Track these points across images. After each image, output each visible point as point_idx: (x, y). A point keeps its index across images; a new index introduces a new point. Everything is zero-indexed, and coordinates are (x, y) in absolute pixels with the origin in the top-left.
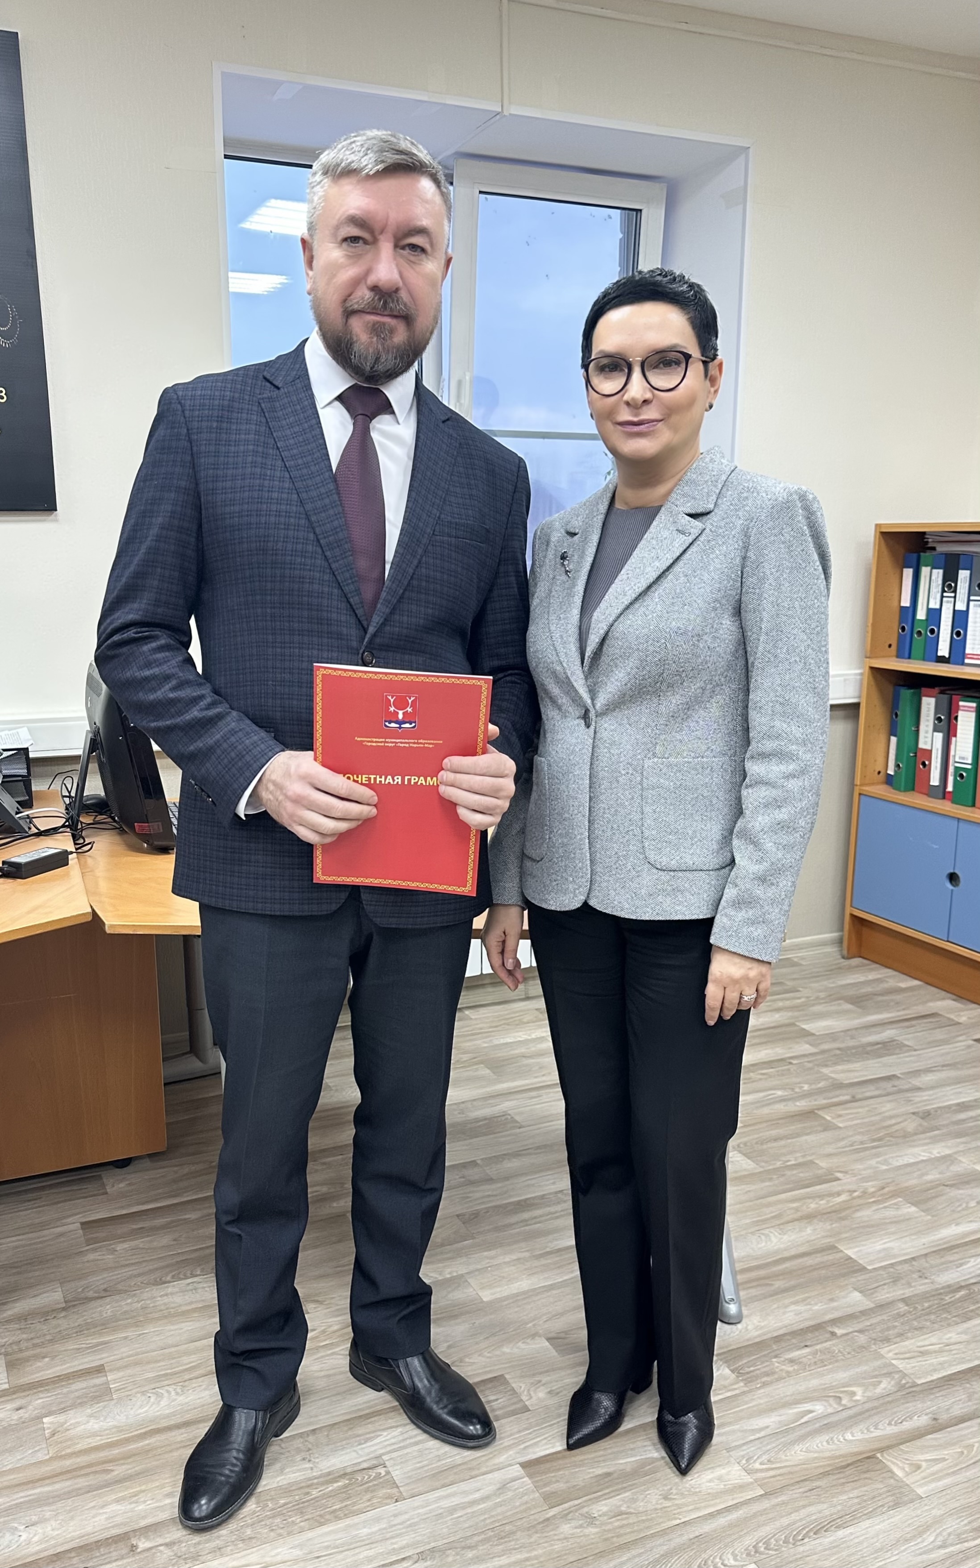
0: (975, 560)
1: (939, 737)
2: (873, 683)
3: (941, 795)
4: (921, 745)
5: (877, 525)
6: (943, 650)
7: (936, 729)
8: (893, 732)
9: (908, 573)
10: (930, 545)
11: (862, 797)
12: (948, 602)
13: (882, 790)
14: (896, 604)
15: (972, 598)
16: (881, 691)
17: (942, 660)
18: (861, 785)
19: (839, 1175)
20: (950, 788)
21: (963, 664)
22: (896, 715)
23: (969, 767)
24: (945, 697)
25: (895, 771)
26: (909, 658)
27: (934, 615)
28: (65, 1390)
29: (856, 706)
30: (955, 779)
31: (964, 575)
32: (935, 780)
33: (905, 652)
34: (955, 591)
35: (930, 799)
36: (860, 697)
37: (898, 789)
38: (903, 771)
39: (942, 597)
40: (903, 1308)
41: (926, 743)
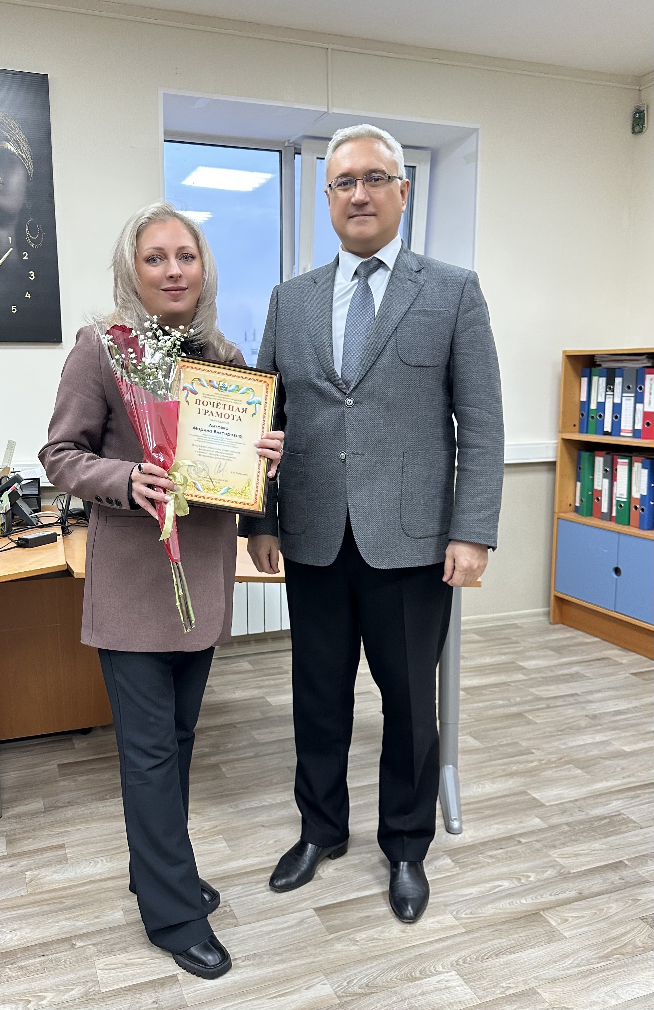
0: (625, 372)
1: (606, 482)
2: (564, 448)
3: (609, 518)
4: (596, 487)
5: (564, 352)
6: (608, 427)
7: (604, 477)
8: (578, 479)
9: (585, 381)
10: (597, 363)
11: (560, 520)
12: (609, 398)
13: (572, 516)
14: (577, 400)
15: (624, 395)
16: (570, 453)
17: (607, 434)
18: (559, 513)
19: (533, 751)
20: (614, 514)
21: (620, 436)
22: (580, 468)
23: (625, 500)
24: (609, 457)
25: (580, 504)
26: (587, 432)
27: (601, 406)
28: (40, 857)
29: (554, 463)
30: (617, 509)
31: (618, 381)
32: (605, 509)
33: (584, 429)
34: (613, 391)
35: (602, 521)
36: (556, 457)
37: (582, 515)
38: (585, 504)
39: (606, 395)
40: (566, 828)
41: (598, 486)
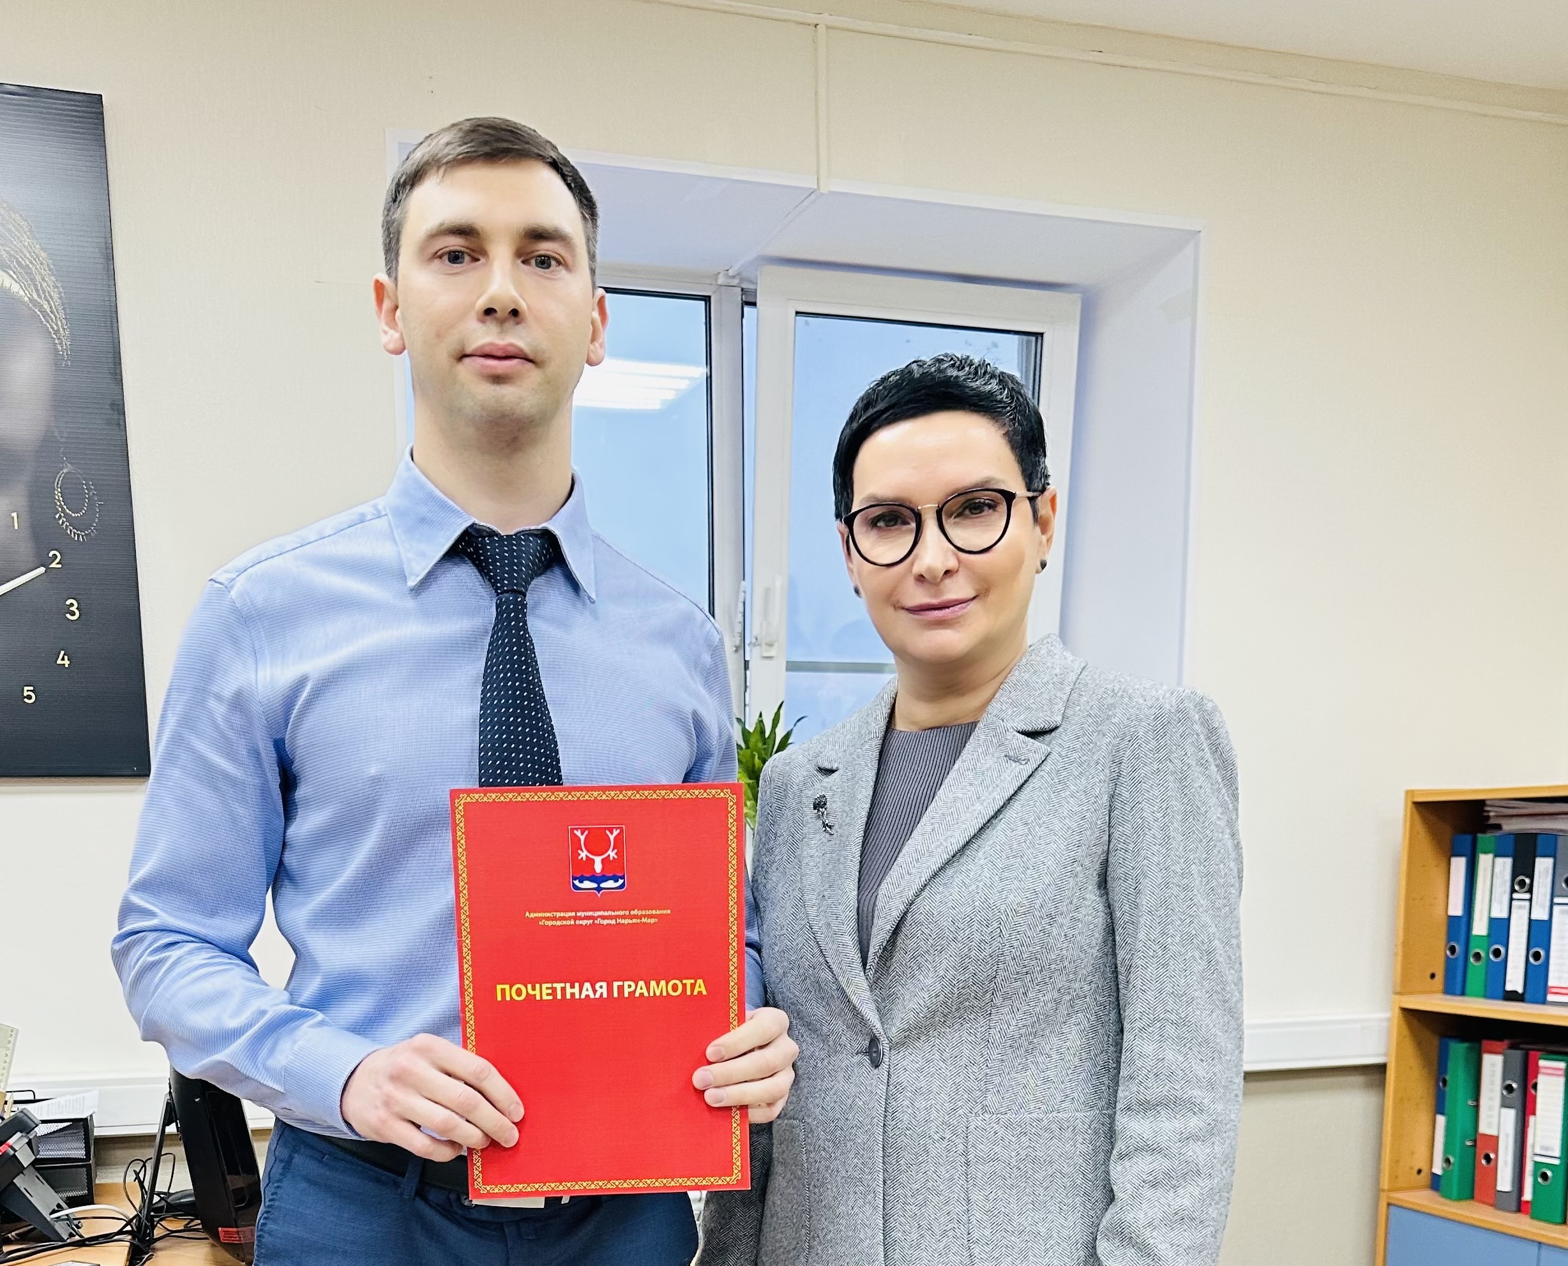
0: (1561, 840)
1: (1510, 1116)
2: (1406, 1032)
3: (1514, 1206)
4: (1483, 1129)
5: (1409, 793)
6: (1515, 981)
7: (1505, 1104)
8: (1439, 1108)
9: (1459, 865)
10: (1492, 821)
11: (1392, 1208)
12: (1520, 907)
13: (1425, 1199)
14: (1439, 911)
15: (1556, 900)
16: (1419, 1044)
17: (1512, 996)
18: (1390, 1190)
20: (1528, 1196)
21: (1544, 1002)
22: (1445, 1082)
23: (1557, 1162)
24: (1517, 1055)
25: (1443, 1169)
26: (1463, 994)
27: (1500, 928)
29: (1381, 1068)
30: (1535, 1183)
31: (1543, 866)
32: (1504, 1182)
33: (1455, 985)
34: (1530, 891)
35: (1498, 1212)
36: (1386, 1055)
37: (1447, 1196)
38: (1455, 1168)
39: (1512, 899)
41: (1490, 1125)
